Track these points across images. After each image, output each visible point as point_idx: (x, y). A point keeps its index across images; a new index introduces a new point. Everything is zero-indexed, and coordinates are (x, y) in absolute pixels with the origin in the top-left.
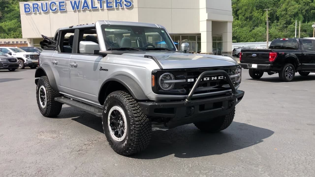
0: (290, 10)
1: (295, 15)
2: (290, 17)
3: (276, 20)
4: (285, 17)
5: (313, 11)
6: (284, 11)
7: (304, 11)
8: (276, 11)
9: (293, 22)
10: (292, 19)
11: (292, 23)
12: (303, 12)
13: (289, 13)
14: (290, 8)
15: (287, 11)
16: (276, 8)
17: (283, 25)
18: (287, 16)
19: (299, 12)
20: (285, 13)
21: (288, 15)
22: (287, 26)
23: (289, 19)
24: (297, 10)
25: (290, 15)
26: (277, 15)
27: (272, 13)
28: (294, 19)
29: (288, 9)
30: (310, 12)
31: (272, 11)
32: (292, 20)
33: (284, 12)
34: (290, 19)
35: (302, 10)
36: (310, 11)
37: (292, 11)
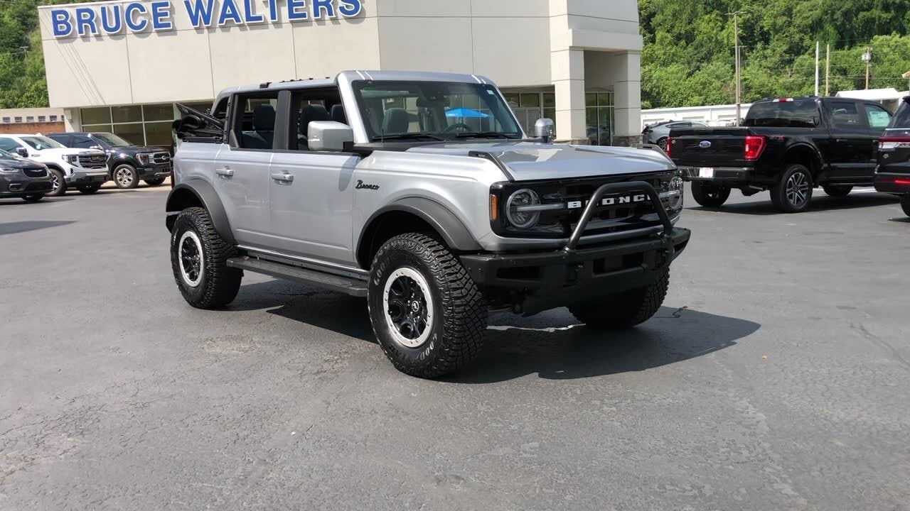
0: (799, 11)
1: (815, 28)
2: (801, 32)
3: (760, 40)
4: (786, 34)
5: (865, 13)
6: (784, 15)
7: (838, 15)
8: (760, 17)
9: (809, 47)
10: (807, 38)
11: (806, 50)
12: (835, 17)
13: (798, 21)
14: (798, 8)
15: (790, 15)
16: (761, 8)
17: (781, 56)
18: (792, 29)
19: (826, 17)
20: (785, 22)
21: (794, 26)
22: (793, 60)
23: (797, 37)
24: (818, 12)
25: (799, 26)
26: (762, 28)
27: (748, 20)
28: (811, 39)
29: (794, 11)
30: (857, 19)
31: (749, 15)
32: (807, 42)
33: (785, 18)
34: (802, 40)
35: (833, 13)
36: (856, 15)
37: (805, 15)
